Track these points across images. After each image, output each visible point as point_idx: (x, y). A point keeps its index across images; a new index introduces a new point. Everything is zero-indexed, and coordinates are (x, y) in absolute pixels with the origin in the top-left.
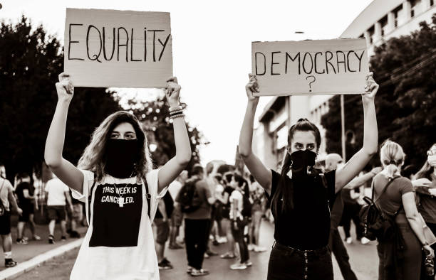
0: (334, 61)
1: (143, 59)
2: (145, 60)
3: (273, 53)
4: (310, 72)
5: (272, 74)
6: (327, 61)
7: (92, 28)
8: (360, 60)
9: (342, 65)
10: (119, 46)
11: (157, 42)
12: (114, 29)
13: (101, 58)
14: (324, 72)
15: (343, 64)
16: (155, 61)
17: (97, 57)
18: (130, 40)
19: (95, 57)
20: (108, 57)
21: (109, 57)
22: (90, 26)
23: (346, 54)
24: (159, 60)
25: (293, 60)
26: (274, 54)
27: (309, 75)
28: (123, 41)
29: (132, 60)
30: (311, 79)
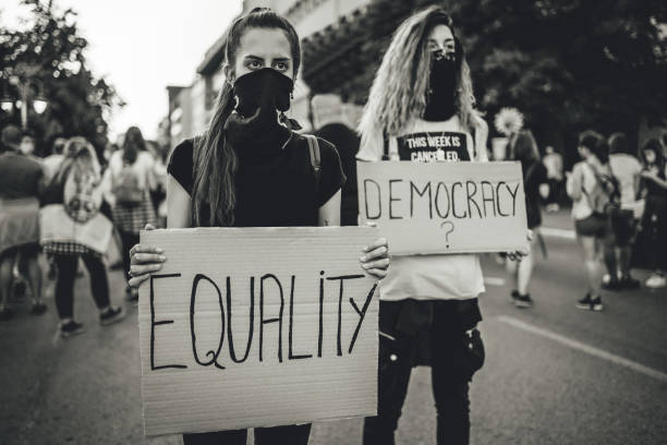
0: (478, 198)
1: (315, 353)
2: (320, 355)
3: (391, 181)
4: (447, 216)
5: (391, 217)
6: (469, 198)
7: (202, 282)
8: (514, 196)
9: (489, 205)
10: (262, 322)
11: (346, 305)
12: (252, 279)
13: (224, 358)
14: (465, 216)
15: (491, 203)
16: (340, 353)
17: (215, 357)
18: (288, 304)
19: (211, 357)
20: (239, 355)
21: (240, 353)
22: (199, 277)
23: (495, 186)
24: (350, 351)
25: (421, 195)
26: (393, 184)
27: (445, 220)
28: (271, 310)
29: (291, 357)
30: (448, 227)
